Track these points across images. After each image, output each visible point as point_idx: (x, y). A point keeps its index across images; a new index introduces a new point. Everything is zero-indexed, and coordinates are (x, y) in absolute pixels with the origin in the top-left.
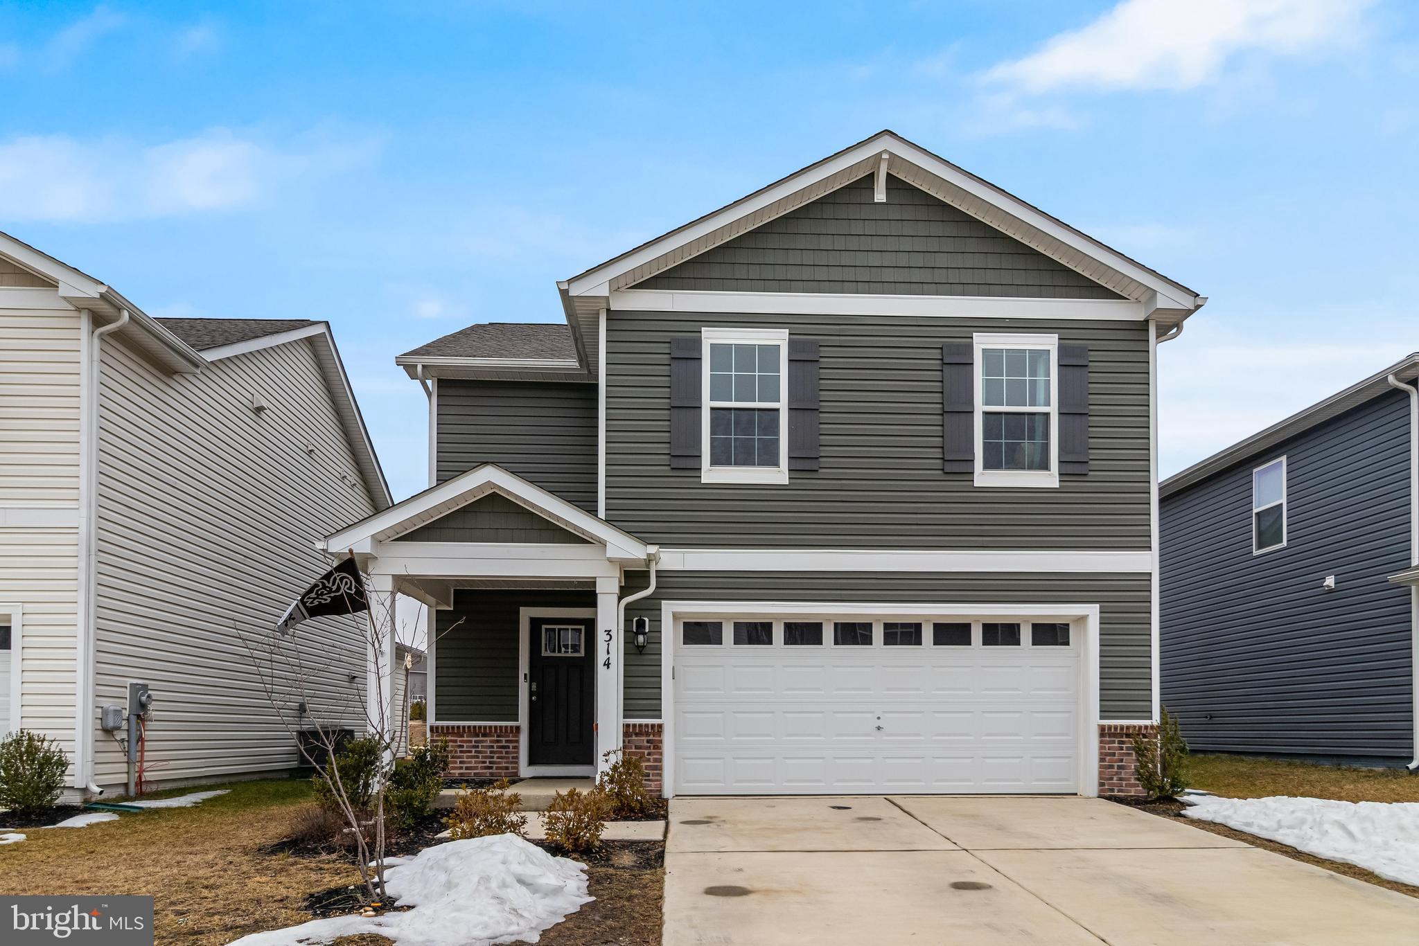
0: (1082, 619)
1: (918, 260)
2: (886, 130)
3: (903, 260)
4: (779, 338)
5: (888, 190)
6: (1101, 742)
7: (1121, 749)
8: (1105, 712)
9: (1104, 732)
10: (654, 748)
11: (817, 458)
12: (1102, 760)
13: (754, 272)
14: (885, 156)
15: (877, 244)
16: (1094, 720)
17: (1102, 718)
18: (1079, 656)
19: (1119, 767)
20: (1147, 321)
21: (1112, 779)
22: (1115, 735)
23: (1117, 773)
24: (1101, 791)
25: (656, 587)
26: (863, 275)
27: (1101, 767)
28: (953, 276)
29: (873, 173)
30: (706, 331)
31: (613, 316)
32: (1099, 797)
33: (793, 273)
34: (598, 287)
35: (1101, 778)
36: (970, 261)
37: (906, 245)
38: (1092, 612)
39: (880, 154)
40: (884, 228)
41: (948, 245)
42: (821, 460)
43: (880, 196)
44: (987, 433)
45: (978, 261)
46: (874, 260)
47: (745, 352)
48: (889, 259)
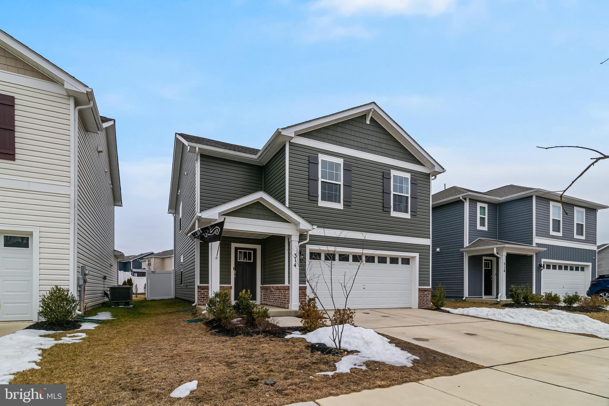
0: (414, 257)
1: (377, 144)
2: (374, 102)
3: (373, 143)
4: (340, 161)
5: (370, 121)
6: (419, 293)
7: (423, 295)
8: (420, 284)
9: (420, 290)
10: (304, 295)
11: (351, 202)
12: (419, 298)
13: (334, 138)
14: (372, 110)
15: (367, 137)
16: (418, 287)
17: (419, 286)
18: (412, 268)
19: (423, 300)
20: (430, 174)
21: (421, 303)
22: (423, 291)
23: (422, 302)
24: (419, 307)
25: (309, 240)
26: (363, 146)
27: (419, 300)
28: (386, 151)
29: (366, 114)
30: (320, 155)
31: (291, 144)
32: (419, 308)
33: (344, 141)
34: (290, 133)
35: (419, 303)
36: (390, 147)
37: (374, 139)
38: (417, 255)
39: (371, 109)
40: (369, 132)
41: (385, 141)
42: (352, 203)
43: (368, 122)
44: (394, 201)
45: (392, 148)
46: (366, 142)
47: (331, 164)
48: (370, 142)
